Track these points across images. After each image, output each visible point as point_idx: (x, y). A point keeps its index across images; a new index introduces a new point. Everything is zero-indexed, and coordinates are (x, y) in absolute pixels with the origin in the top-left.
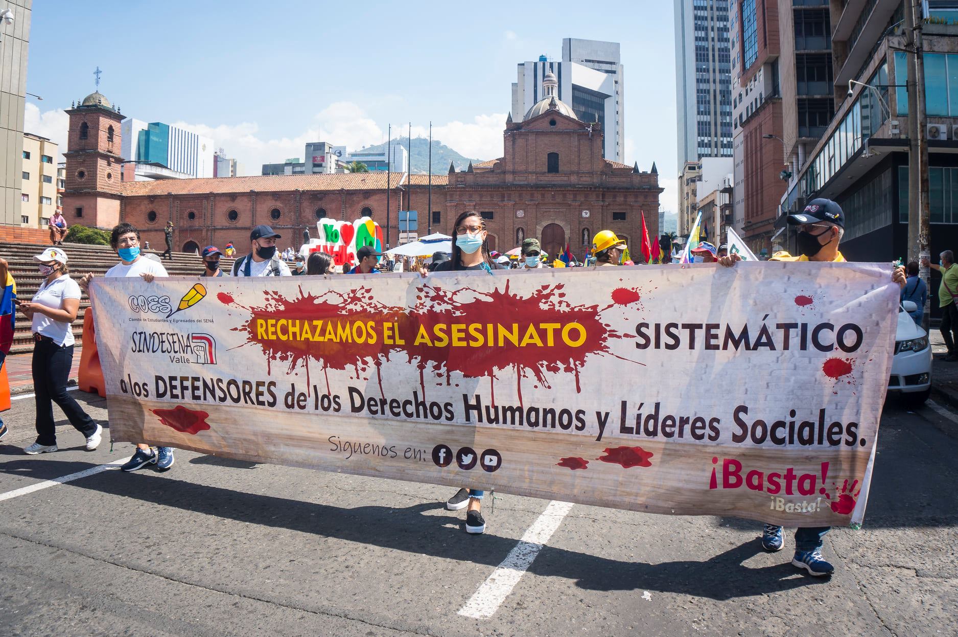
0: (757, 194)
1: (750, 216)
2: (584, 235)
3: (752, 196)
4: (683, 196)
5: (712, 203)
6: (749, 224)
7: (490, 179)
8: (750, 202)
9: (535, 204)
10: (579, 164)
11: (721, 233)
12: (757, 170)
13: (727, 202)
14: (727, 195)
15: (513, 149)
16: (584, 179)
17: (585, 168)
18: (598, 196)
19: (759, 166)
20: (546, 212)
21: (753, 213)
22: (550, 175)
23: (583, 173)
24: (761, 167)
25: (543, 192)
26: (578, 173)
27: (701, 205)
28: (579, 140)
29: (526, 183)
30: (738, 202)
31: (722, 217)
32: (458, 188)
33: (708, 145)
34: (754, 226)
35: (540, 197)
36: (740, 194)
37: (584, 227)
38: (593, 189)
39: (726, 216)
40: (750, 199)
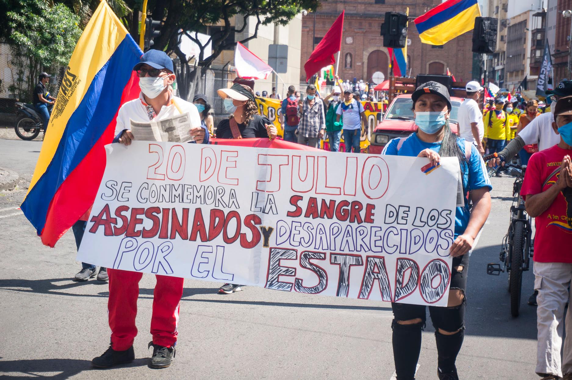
1: (560, 44)
3: (563, 26)
5: (524, 24)
6: (559, 52)
7: (323, 8)
8: (561, 30)
9: (363, 32)
13: (539, 27)
14: (540, 18)
17: (409, 0)
20: (373, 39)
21: (562, 42)
22: (377, 6)
23: (407, 5)
25: (370, 21)
26: (402, 5)
27: (512, 23)
29: (355, 12)
30: (550, 28)
31: (533, 41)
34: (563, 54)
35: (367, 25)
36: (552, 20)
39: (538, 41)
40: (561, 28)
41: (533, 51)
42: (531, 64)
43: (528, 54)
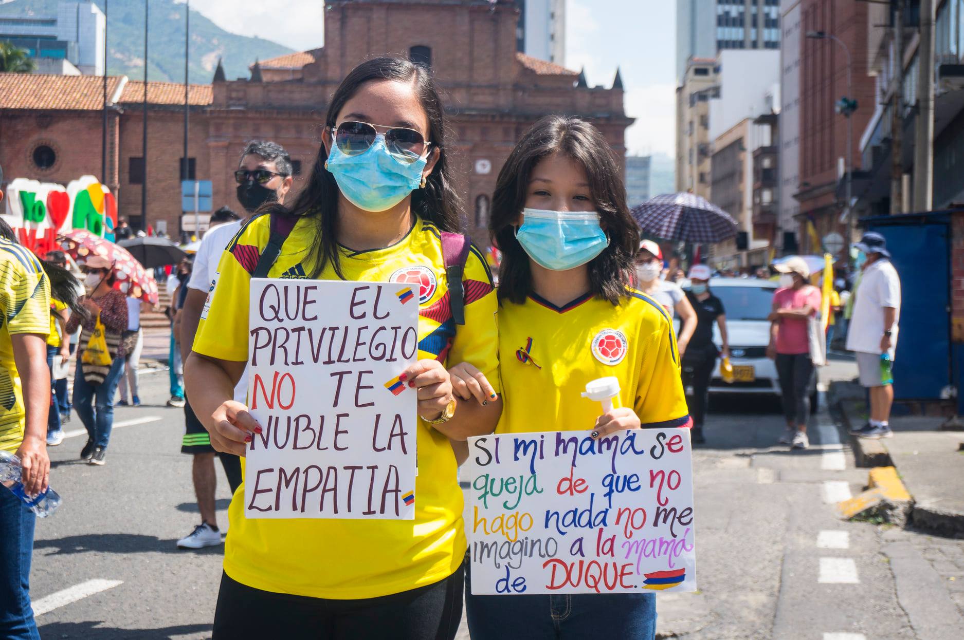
0: (822, 129)
1: (810, 172)
2: (478, 208)
3: (814, 134)
4: (683, 129)
5: (738, 145)
6: (807, 188)
7: (297, 96)
8: (810, 144)
10: (471, 69)
11: (754, 204)
12: (823, 80)
13: (767, 143)
14: (767, 127)
15: (342, 36)
16: (480, 98)
17: (483, 76)
18: (506, 132)
19: (827, 72)
21: (814, 167)
23: (479, 87)
24: (832, 74)
26: (468, 87)
27: (717, 146)
28: (472, 22)
30: (788, 144)
31: (756, 172)
32: (232, 111)
33: (738, 22)
34: (816, 192)
36: (791, 127)
37: (478, 192)
38: (497, 119)
39: (765, 170)
40: (810, 139)
41: (757, 192)
42: (754, 217)
43: (748, 201)
